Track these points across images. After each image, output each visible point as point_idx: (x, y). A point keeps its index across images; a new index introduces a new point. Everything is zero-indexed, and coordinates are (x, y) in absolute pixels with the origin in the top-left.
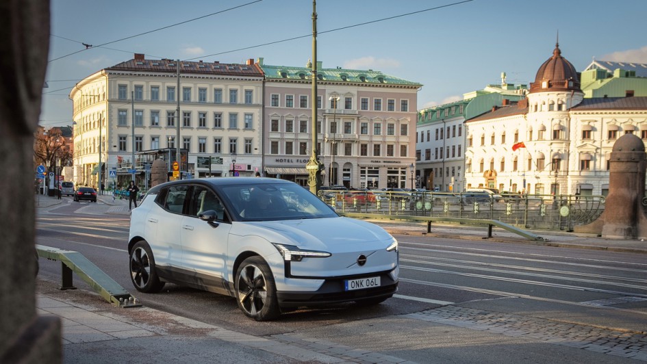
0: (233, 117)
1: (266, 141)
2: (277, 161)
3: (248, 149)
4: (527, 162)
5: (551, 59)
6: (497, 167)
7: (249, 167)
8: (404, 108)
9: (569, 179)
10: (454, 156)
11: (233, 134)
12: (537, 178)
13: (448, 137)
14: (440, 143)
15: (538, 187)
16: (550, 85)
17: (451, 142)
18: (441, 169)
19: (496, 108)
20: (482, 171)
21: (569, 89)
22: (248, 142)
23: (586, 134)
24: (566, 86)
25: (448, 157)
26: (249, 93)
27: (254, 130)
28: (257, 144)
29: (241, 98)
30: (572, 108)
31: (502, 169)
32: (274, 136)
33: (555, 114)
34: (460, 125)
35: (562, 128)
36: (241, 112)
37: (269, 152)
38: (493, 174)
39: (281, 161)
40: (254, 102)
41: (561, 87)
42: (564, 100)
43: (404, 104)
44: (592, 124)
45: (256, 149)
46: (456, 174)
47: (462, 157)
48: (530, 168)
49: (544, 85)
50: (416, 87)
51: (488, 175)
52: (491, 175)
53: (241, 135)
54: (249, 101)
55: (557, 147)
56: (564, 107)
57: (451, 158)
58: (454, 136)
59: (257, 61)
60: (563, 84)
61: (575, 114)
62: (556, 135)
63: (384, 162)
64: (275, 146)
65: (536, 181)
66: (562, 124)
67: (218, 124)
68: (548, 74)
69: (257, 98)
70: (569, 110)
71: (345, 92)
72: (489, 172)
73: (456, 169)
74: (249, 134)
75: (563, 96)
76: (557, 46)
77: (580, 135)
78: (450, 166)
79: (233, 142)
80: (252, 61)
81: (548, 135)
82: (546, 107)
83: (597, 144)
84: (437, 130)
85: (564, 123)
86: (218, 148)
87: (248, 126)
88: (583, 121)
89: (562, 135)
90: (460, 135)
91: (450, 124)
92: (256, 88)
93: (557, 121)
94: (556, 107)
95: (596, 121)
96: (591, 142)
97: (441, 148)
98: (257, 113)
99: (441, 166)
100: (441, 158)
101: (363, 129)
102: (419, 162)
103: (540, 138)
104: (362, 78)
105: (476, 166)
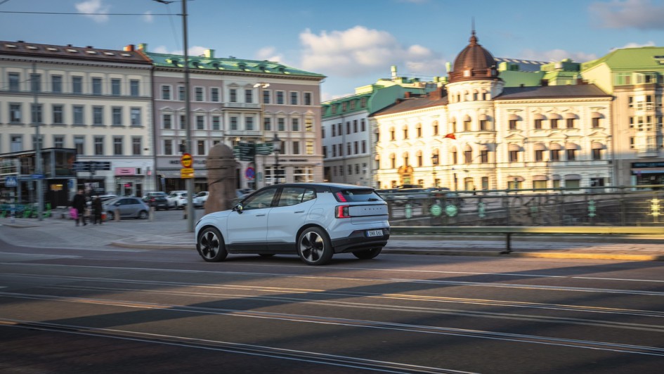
0: (117, 112)
1: (158, 139)
2: (172, 162)
3: (137, 150)
4: (452, 155)
5: (468, 48)
6: (413, 162)
7: (139, 170)
8: (308, 102)
9: (499, 171)
10: (356, 152)
11: (118, 132)
12: (466, 171)
13: (348, 133)
14: (338, 140)
15: (467, 180)
16: (473, 74)
17: (352, 138)
18: (341, 167)
19: (400, 101)
20: (394, 167)
21: (491, 78)
22: (137, 141)
23: (512, 124)
24: (489, 75)
25: (349, 153)
26: (134, 84)
27: (142, 127)
28: (147, 143)
29: (125, 90)
30: (497, 97)
31: (420, 164)
32: (168, 134)
33: (480, 103)
34: (363, 119)
35: (488, 119)
36: (126, 106)
37: (162, 153)
38: (409, 170)
39: (176, 162)
40: (142, 94)
41: (483, 76)
42: (488, 89)
43: (308, 97)
44: (518, 114)
45: (146, 149)
46: (361, 171)
47: (368, 153)
48: (455, 162)
49: (467, 73)
50: (319, 78)
51: (402, 171)
52: (406, 171)
53: (128, 133)
54: (135, 94)
55: (484, 138)
56: (488, 97)
57: (353, 155)
58: (356, 131)
59: (139, 47)
60: (485, 72)
61: (501, 103)
62: (482, 125)
63: (291, 160)
64: (168, 144)
65: (466, 175)
66: (488, 114)
67: (98, 121)
68: (468, 62)
69: (144, 90)
70: (494, 99)
71: (244, 84)
72: (404, 167)
73: (361, 166)
74: (137, 132)
75: (488, 85)
76: (474, 33)
77: (507, 125)
78: (353, 163)
79: (118, 141)
80: (132, 47)
81: (475, 126)
82: (470, 97)
83: (525, 134)
84: (334, 126)
85: (490, 114)
86: (99, 149)
87: (136, 123)
88: (509, 110)
89: (489, 125)
90: (363, 129)
91: (350, 119)
92: (143, 79)
93: (482, 111)
94: (480, 97)
95: (522, 110)
96: (517, 133)
97: (340, 145)
98: (145, 106)
99: (341, 163)
100: (341, 155)
101: (267, 124)
102: (326, 159)
103: (466, 129)
104: (262, 68)
105: (385, 162)
